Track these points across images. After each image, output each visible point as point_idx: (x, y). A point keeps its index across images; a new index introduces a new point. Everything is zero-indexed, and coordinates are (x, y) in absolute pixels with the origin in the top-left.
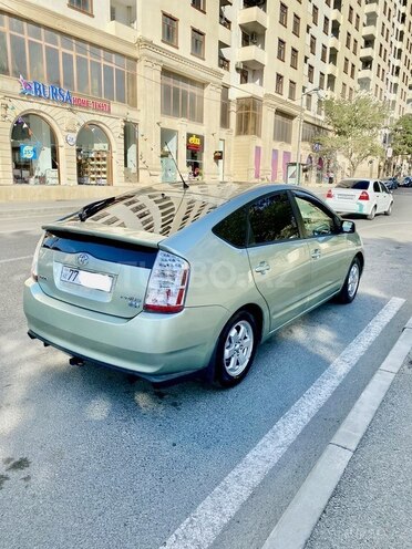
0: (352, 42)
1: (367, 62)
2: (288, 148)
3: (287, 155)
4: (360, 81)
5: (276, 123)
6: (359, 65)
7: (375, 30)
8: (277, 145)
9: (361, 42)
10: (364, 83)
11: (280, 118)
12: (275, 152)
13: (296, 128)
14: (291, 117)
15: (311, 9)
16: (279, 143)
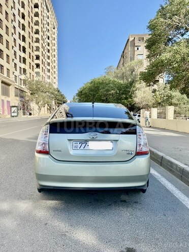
0: (31, 57)
1: (38, 66)
2: (9, 99)
3: (8, 102)
4: (36, 73)
5: (2, 87)
6: (35, 66)
7: (39, 53)
8: (3, 98)
9: (35, 57)
10: (38, 73)
11: (4, 85)
12: (3, 100)
13: (12, 90)
14: (9, 85)
15: (13, 40)
16: (4, 97)
